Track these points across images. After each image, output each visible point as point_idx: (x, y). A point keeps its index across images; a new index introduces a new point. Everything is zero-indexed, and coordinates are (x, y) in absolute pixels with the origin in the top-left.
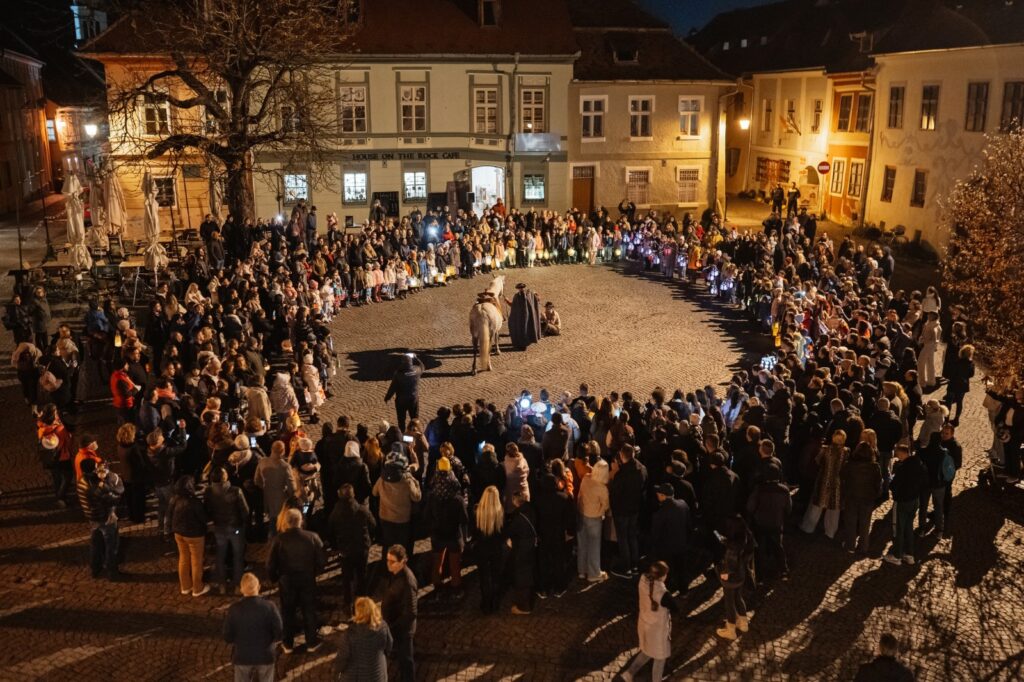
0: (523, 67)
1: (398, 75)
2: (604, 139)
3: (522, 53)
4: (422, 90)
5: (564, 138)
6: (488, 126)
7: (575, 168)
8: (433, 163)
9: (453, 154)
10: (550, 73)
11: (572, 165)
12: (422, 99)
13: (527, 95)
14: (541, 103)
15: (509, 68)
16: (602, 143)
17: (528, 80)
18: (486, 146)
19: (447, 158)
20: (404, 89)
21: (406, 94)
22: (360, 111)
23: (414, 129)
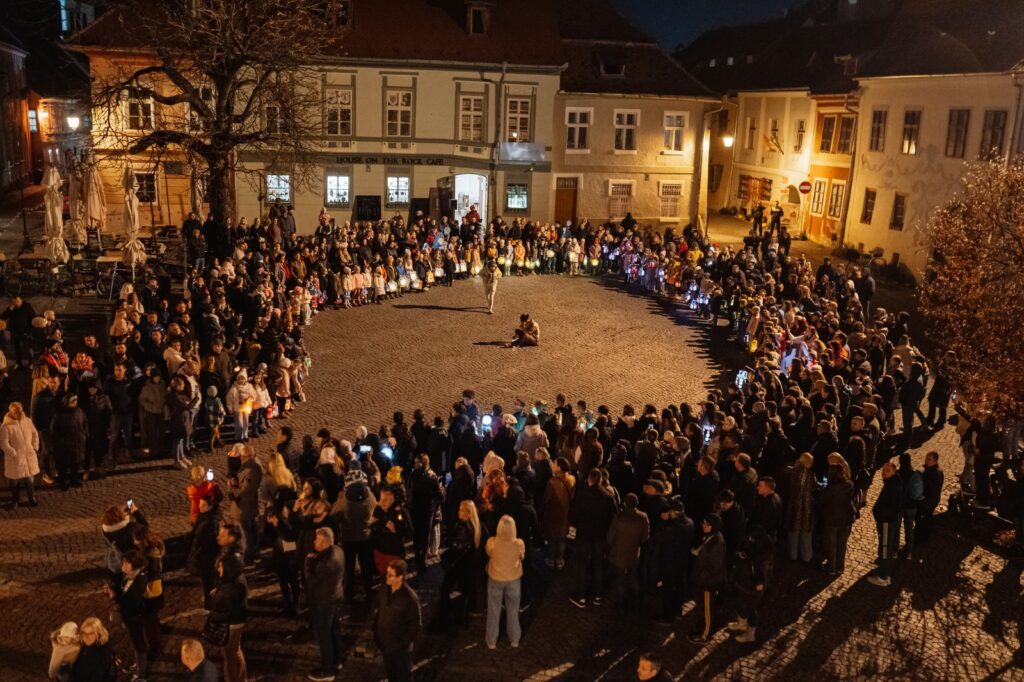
0: (509, 77)
1: (385, 79)
2: (588, 151)
3: (509, 63)
4: (408, 96)
5: (548, 149)
6: (473, 134)
7: (558, 179)
8: (417, 168)
9: (437, 160)
10: (537, 84)
11: (555, 176)
12: (408, 104)
13: (513, 105)
14: (527, 113)
15: (496, 76)
16: (586, 155)
17: (514, 89)
18: (470, 154)
19: (431, 164)
20: (390, 93)
21: (392, 99)
22: (345, 114)
23: (398, 134)
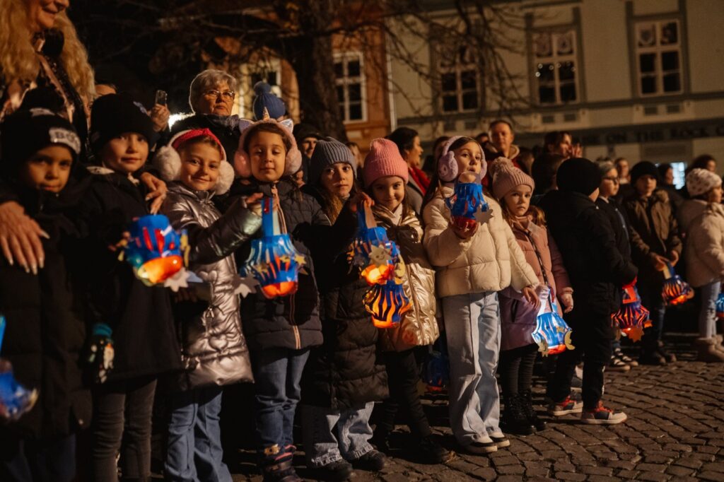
4: (672, 27)
8: (699, 143)
12: (673, 40)
20: (639, 27)
21: (645, 35)
22: (566, 71)
23: (660, 91)
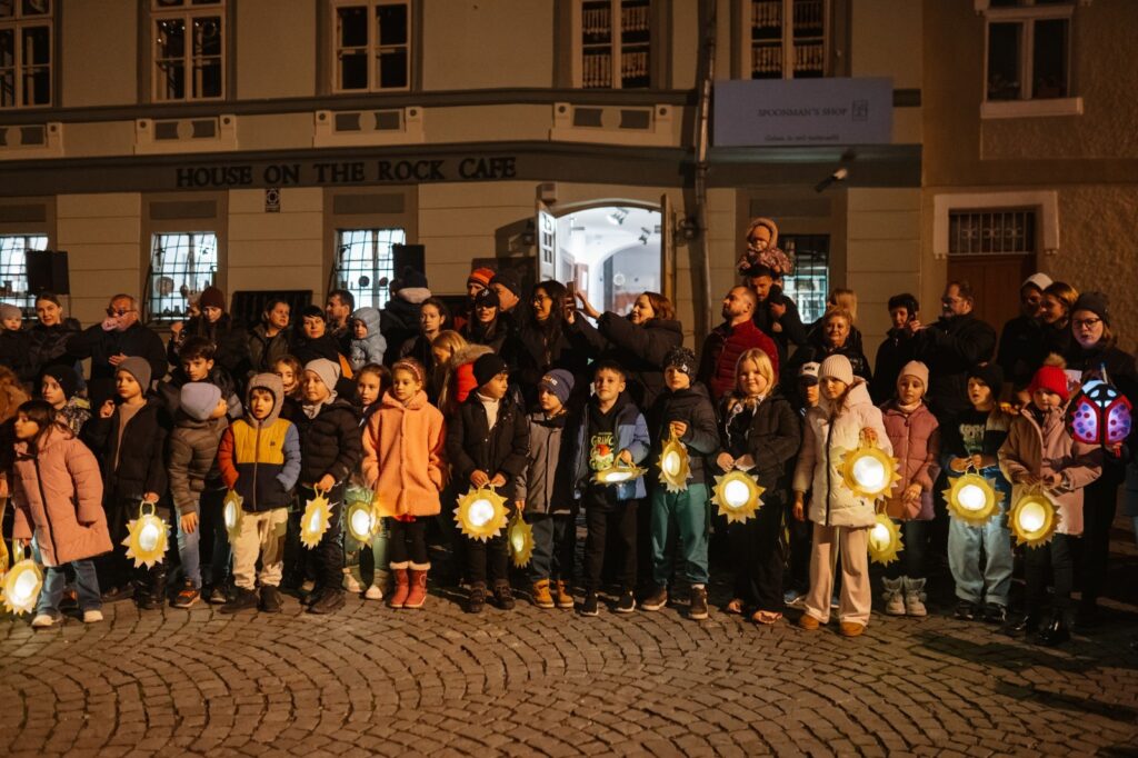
2: (1078, 105)
5: (906, 98)
6: (618, 67)
7: (956, 216)
8: (429, 194)
9: (494, 163)
11: (943, 203)
16: (1069, 120)
18: (610, 133)
19: (474, 177)
22: (207, 34)
23: (373, 85)
